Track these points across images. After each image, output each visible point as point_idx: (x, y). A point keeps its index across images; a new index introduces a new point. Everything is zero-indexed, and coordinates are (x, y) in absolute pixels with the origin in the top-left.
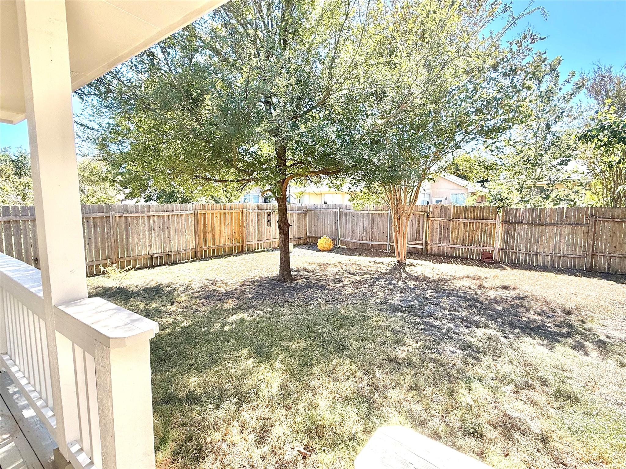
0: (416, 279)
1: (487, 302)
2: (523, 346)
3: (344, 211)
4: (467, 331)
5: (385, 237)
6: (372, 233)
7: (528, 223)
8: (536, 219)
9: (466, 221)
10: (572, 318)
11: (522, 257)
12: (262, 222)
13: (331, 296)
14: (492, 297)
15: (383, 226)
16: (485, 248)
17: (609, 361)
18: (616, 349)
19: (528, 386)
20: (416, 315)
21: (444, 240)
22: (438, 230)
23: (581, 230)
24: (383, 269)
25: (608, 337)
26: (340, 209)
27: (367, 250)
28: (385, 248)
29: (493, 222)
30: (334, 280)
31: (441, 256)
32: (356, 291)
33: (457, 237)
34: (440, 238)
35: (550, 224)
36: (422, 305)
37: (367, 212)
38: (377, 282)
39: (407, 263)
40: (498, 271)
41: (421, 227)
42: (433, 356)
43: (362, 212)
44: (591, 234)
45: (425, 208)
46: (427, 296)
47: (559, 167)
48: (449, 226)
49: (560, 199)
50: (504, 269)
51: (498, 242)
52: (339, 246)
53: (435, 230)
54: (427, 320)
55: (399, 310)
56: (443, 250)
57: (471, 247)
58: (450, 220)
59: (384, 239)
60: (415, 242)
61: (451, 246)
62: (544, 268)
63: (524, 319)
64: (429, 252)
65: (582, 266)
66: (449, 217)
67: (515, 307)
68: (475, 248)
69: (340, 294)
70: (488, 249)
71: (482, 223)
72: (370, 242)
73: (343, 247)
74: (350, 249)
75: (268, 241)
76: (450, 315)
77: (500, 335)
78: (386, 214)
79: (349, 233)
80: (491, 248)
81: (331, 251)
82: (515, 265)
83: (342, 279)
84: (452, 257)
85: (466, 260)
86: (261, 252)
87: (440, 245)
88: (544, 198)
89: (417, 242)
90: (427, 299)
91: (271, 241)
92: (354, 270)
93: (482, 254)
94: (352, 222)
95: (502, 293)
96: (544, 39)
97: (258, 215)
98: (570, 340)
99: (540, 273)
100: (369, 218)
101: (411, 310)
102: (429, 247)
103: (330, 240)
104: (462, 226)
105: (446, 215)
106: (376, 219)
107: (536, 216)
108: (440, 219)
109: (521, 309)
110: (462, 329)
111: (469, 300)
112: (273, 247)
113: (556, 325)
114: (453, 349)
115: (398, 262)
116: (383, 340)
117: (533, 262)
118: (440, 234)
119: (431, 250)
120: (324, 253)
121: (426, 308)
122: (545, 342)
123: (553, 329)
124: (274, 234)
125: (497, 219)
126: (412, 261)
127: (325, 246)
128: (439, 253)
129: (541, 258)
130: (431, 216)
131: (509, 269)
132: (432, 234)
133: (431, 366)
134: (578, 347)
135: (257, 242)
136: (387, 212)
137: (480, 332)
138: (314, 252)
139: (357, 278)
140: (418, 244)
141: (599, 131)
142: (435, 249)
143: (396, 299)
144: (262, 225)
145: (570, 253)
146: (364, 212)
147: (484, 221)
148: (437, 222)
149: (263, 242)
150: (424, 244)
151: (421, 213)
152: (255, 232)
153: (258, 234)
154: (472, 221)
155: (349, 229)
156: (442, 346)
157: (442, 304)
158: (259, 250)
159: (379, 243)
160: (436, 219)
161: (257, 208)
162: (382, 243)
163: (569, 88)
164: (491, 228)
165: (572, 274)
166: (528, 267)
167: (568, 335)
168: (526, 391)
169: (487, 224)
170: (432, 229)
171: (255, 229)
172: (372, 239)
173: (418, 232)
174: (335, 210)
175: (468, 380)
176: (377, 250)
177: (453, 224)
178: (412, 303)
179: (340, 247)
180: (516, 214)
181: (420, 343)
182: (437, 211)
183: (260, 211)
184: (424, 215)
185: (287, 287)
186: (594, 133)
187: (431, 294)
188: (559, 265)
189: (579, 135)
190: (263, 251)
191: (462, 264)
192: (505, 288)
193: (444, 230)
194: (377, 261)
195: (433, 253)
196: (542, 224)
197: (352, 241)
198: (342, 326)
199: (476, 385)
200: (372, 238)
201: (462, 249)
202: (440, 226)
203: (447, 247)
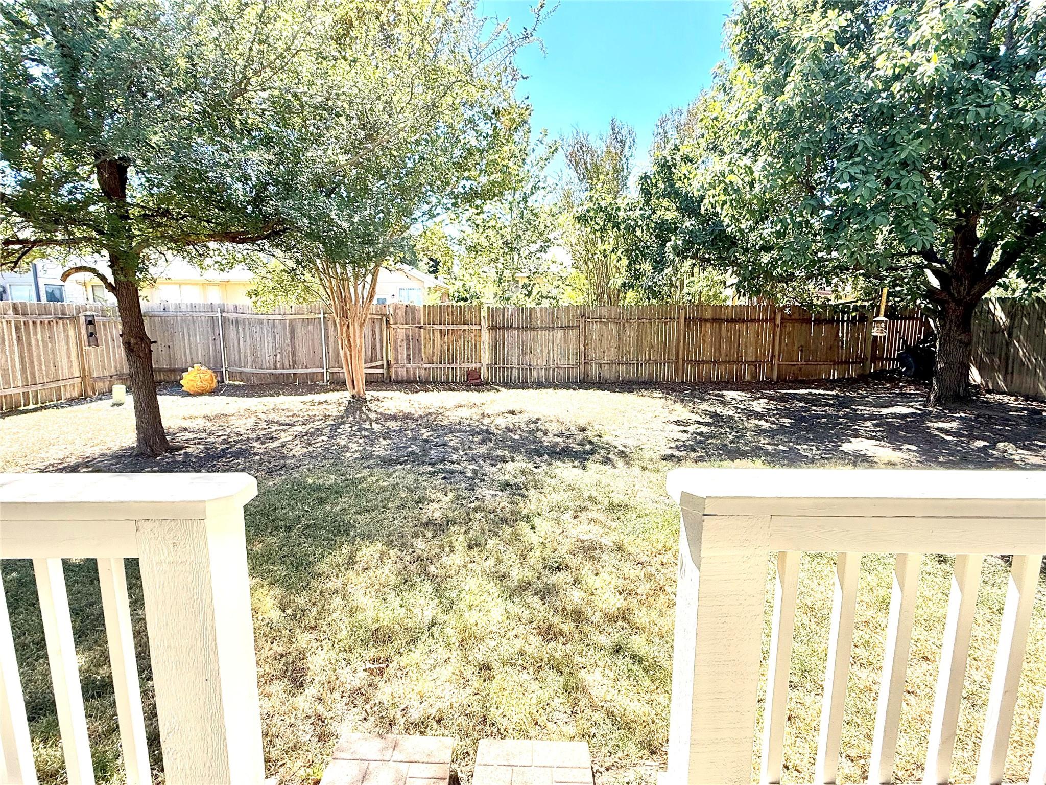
0: (394, 418)
1: (500, 432)
2: (558, 471)
3: (232, 316)
4: (494, 469)
5: (317, 359)
6: (294, 354)
7: (518, 328)
8: (526, 323)
9: (442, 327)
10: (589, 433)
11: (515, 373)
12: (29, 344)
13: (270, 463)
14: (504, 426)
15: (313, 340)
16: (470, 365)
17: (633, 468)
18: (635, 456)
19: (583, 509)
20: (423, 463)
21: (414, 357)
22: (405, 343)
23: (572, 334)
24: (334, 411)
25: (625, 446)
26: (223, 311)
27: (287, 385)
28: (320, 377)
29: (478, 327)
30: (258, 439)
31: (412, 382)
32: (311, 449)
33: (433, 352)
34: (408, 355)
35: (542, 328)
36: (425, 451)
37: (280, 317)
38: (339, 431)
39: (368, 398)
40: (492, 394)
41: (378, 340)
42: (473, 505)
43: (270, 317)
44: (582, 338)
45: (381, 309)
46: (425, 437)
47: (538, 255)
48: (420, 336)
49: (542, 296)
50: (498, 391)
51: (486, 357)
52: (227, 382)
53: (399, 343)
54: (441, 466)
55: (397, 462)
56: (414, 373)
57: (453, 366)
58: (420, 328)
59: (317, 363)
60: (370, 365)
61: (425, 366)
62: (540, 385)
63: (546, 444)
64: (393, 377)
65: (576, 378)
66: (419, 323)
67: (531, 432)
68: (458, 366)
69: (284, 457)
70: (474, 365)
71: (464, 330)
72: (292, 371)
73: (237, 383)
74: (253, 386)
75: (53, 385)
76: (466, 454)
77: (531, 465)
78: (317, 320)
79: (246, 357)
80: (478, 365)
81: (214, 392)
82: (509, 384)
83: (274, 435)
84: (427, 382)
85: (448, 384)
86: (35, 410)
87: (409, 366)
88: (526, 295)
89: (374, 364)
90: (426, 441)
91: (61, 384)
92: (284, 418)
93: (468, 375)
94: (251, 336)
95: (510, 420)
96: (527, 78)
97: (18, 329)
98: (597, 456)
99: (538, 391)
100: (285, 328)
101: (413, 458)
102: (393, 370)
103: (210, 371)
104: (438, 334)
105: (414, 318)
106: (299, 330)
107: (526, 318)
108: (406, 326)
109: (539, 434)
110: (488, 468)
111: (478, 433)
112: (68, 396)
113: (578, 444)
114: (493, 492)
115: (353, 397)
116: (398, 503)
117: (527, 378)
118: (408, 348)
119: (397, 373)
120: (200, 398)
121: (432, 452)
122: (576, 463)
123: (577, 448)
124: (66, 370)
125: (483, 323)
126: (376, 394)
127: (199, 384)
128: (409, 377)
129: (535, 373)
130: (391, 321)
131: (503, 389)
132: (396, 349)
133: (478, 515)
134: (606, 461)
135: (21, 390)
136: (320, 316)
137: (509, 466)
138: (177, 399)
139: (299, 429)
140: (376, 367)
141: (596, 211)
142: (403, 373)
143: (381, 448)
144: (30, 350)
145: (563, 363)
146: (274, 317)
147: (466, 327)
148: (401, 331)
149: (39, 387)
150: (385, 366)
151: (376, 317)
152: (13, 366)
153: (23, 370)
154: (451, 327)
155: (245, 348)
156: (478, 492)
157: (451, 444)
158: (31, 406)
159: (309, 371)
160: (401, 326)
161: (11, 312)
162: (314, 370)
163: (542, 151)
164: (475, 336)
165: (570, 388)
166: (523, 385)
167: (592, 452)
168: (584, 513)
169: (470, 331)
170: (396, 342)
171: (12, 360)
172: (294, 364)
173: (374, 348)
174: (211, 314)
175: (528, 519)
176: (305, 383)
177: (425, 334)
178: (410, 449)
179: (229, 385)
180: (504, 315)
181: (451, 495)
182: (401, 313)
183: (22, 319)
184: (381, 320)
185: (168, 463)
186: (592, 214)
187: (429, 434)
188: (553, 379)
189: (577, 215)
190: (41, 408)
191: (445, 390)
192: (513, 413)
193: (413, 342)
194: (316, 400)
195: (400, 378)
196: (534, 329)
197: (254, 371)
198: (321, 501)
199: (537, 521)
200: (294, 362)
201: (442, 370)
202: (407, 336)
203: (420, 369)
